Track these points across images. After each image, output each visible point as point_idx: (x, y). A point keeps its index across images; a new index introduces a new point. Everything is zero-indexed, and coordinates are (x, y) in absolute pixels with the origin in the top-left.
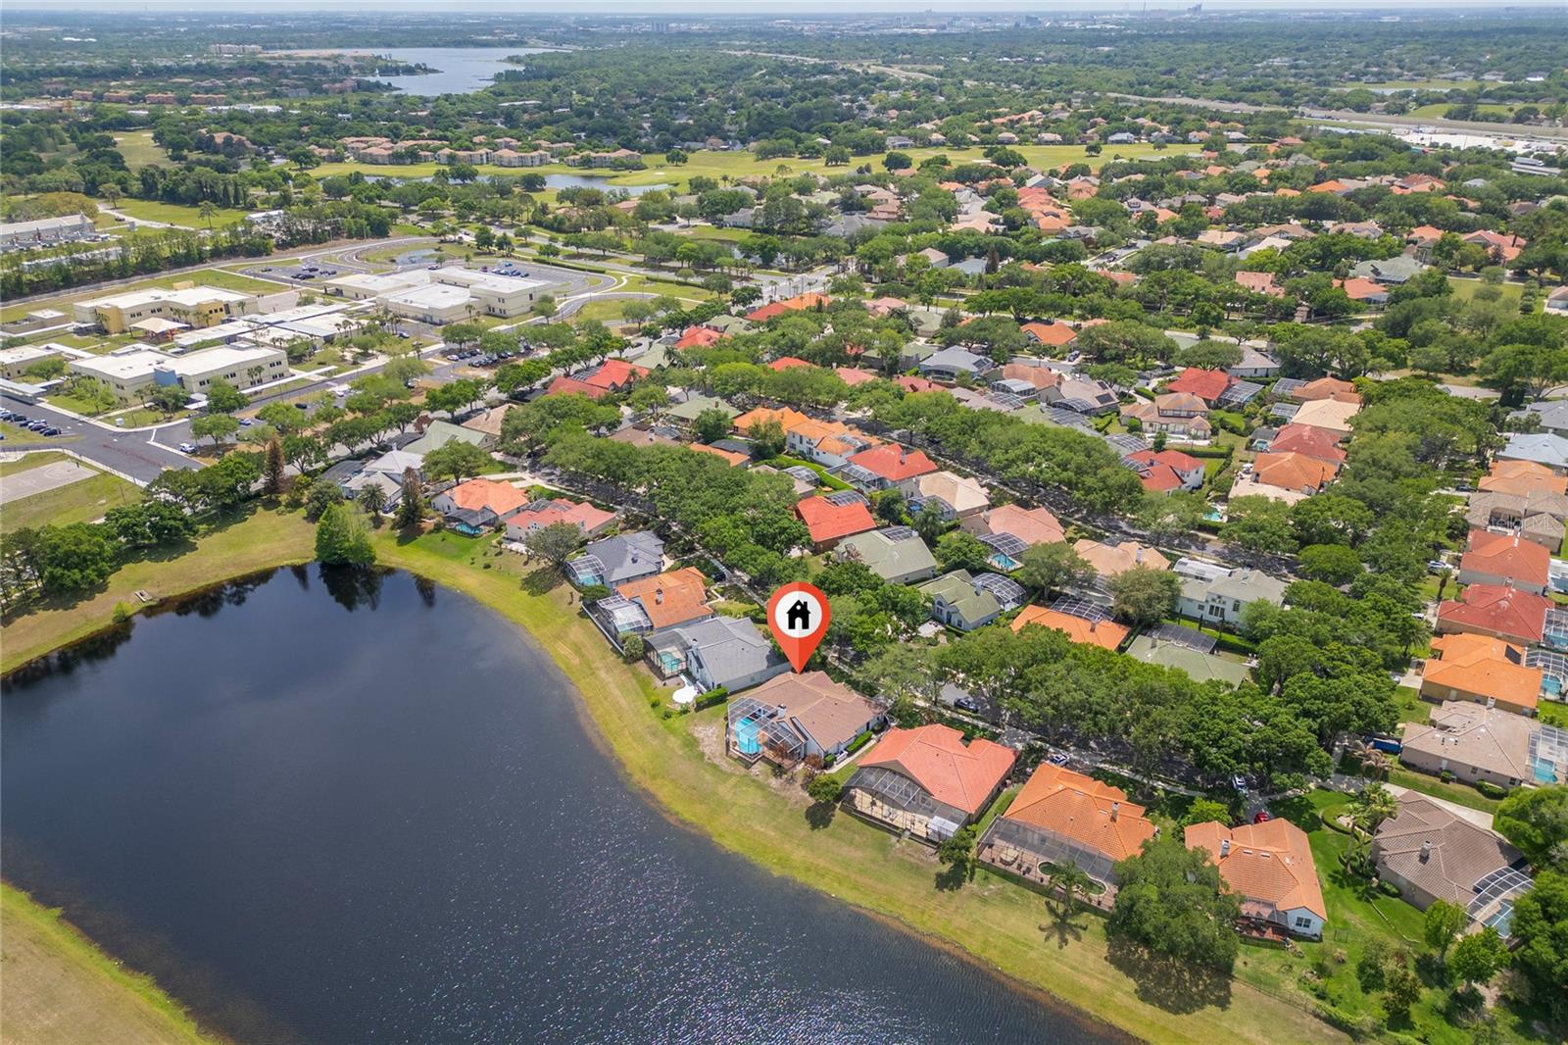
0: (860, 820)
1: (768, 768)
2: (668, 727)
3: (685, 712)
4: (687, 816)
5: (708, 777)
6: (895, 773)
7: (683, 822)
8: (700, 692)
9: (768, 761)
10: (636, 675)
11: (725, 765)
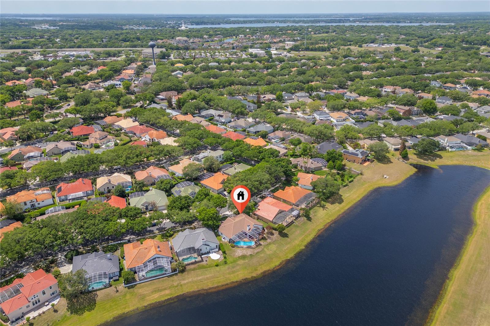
0: (287, 227)
1: (262, 241)
2: (231, 263)
3: (225, 257)
5: (262, 255)
8: (216, 252)
10: (193, 270)
11: (258, 250)
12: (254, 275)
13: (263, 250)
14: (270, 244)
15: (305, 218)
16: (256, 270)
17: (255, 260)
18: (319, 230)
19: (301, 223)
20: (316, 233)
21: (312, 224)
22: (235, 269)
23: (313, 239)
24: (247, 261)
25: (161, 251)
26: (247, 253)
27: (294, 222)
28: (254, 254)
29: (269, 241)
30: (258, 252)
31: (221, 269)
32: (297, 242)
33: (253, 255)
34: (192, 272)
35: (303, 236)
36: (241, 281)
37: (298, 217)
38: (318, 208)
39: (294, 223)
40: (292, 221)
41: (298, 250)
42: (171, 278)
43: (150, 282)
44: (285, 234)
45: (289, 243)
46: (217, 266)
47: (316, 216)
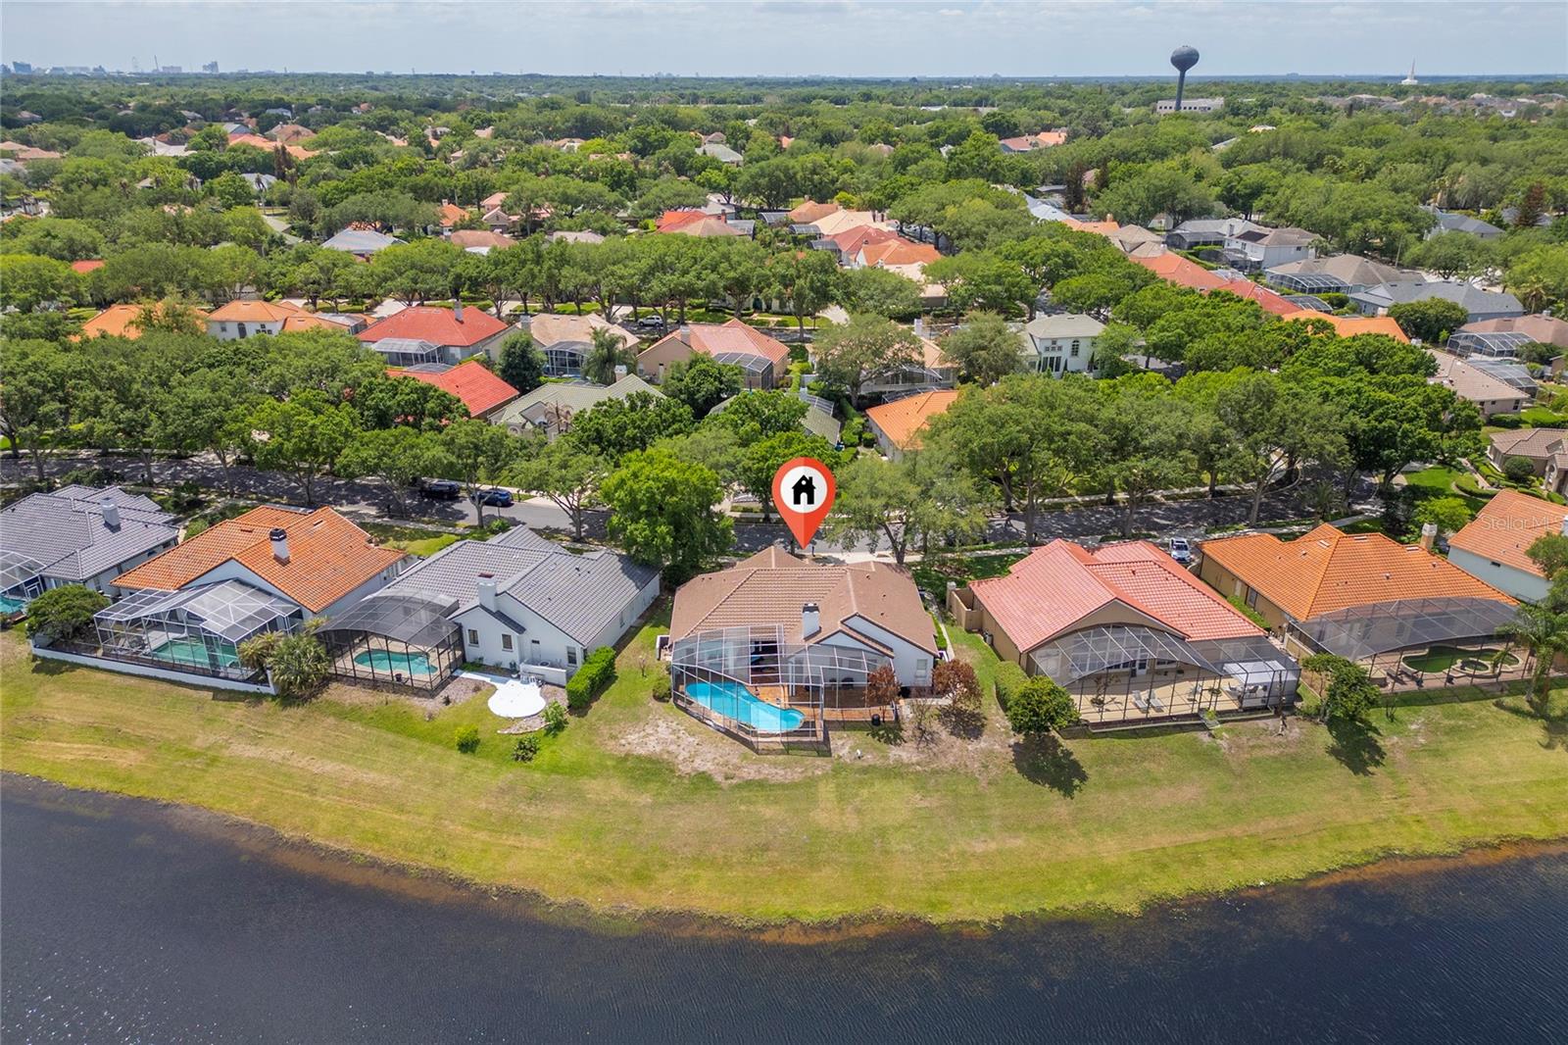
0: (1120, 735)
1: (861, 736)
2: (555, 769)
3: (557, 727)
4: (815, 911)
5: (768, 812)
6: (1118, 626)
7: (825, 927)
8: (543, 682)
9: (844, 726)
10: (344, 714)
11: (774, 770)
12: (599, 902)
13: (811, 783)
14: (894, 772)
15: (1324, 737)
16: (641, 877)
17: (692, 819)
18: (1389, 855)
19: (1257, 753)
20: (1340, 859)
21: (1356, 795)
22: (532, 811)
23: (1278, 887)
24: (646, 799)
25: (284, 562)
26: (691, 759)
27: (1203, 727)
28: (726, 784)
29: (905, 753)
30: (761, 784)
31: (471, 773)
32: (1110, 849)
33: (717, 787)
34: (331, 720)
35: (1202, 836)
36: (484, 894)
37: (1265, 709)
38: (1506, 715)
39: (1203, 737)
40: (1196, 716)
41: (1071, 897)
42: (221, 707)
43: (133, 681)
44: (1059, 766)
45: (1040, 828)
46: (468, 746)
47: (1436, 753)
